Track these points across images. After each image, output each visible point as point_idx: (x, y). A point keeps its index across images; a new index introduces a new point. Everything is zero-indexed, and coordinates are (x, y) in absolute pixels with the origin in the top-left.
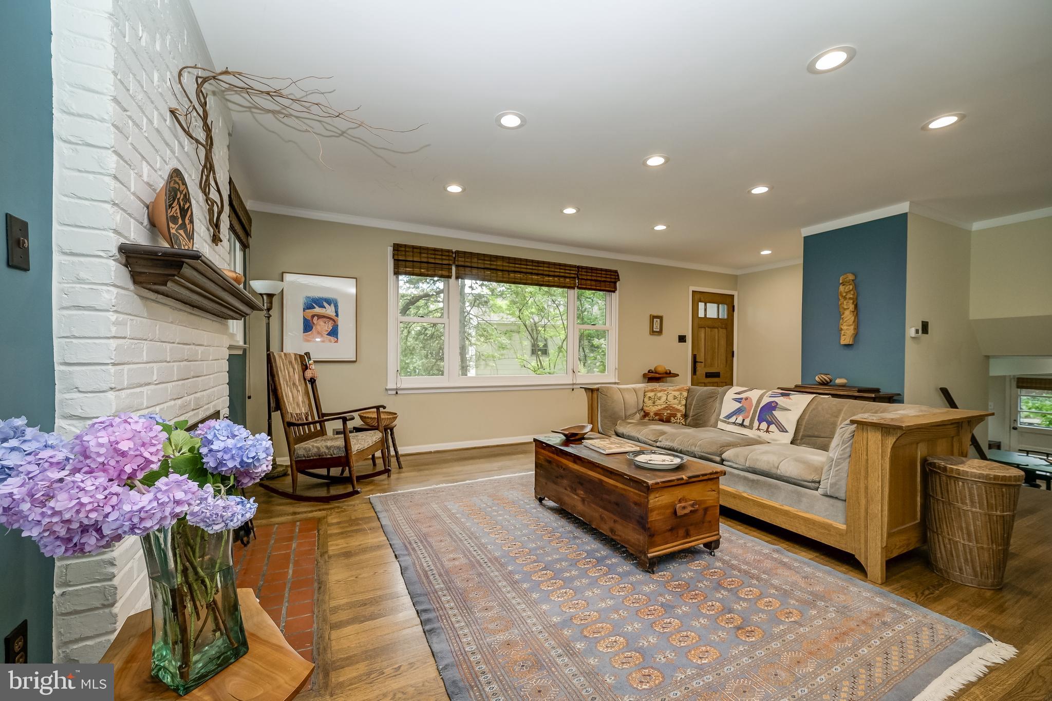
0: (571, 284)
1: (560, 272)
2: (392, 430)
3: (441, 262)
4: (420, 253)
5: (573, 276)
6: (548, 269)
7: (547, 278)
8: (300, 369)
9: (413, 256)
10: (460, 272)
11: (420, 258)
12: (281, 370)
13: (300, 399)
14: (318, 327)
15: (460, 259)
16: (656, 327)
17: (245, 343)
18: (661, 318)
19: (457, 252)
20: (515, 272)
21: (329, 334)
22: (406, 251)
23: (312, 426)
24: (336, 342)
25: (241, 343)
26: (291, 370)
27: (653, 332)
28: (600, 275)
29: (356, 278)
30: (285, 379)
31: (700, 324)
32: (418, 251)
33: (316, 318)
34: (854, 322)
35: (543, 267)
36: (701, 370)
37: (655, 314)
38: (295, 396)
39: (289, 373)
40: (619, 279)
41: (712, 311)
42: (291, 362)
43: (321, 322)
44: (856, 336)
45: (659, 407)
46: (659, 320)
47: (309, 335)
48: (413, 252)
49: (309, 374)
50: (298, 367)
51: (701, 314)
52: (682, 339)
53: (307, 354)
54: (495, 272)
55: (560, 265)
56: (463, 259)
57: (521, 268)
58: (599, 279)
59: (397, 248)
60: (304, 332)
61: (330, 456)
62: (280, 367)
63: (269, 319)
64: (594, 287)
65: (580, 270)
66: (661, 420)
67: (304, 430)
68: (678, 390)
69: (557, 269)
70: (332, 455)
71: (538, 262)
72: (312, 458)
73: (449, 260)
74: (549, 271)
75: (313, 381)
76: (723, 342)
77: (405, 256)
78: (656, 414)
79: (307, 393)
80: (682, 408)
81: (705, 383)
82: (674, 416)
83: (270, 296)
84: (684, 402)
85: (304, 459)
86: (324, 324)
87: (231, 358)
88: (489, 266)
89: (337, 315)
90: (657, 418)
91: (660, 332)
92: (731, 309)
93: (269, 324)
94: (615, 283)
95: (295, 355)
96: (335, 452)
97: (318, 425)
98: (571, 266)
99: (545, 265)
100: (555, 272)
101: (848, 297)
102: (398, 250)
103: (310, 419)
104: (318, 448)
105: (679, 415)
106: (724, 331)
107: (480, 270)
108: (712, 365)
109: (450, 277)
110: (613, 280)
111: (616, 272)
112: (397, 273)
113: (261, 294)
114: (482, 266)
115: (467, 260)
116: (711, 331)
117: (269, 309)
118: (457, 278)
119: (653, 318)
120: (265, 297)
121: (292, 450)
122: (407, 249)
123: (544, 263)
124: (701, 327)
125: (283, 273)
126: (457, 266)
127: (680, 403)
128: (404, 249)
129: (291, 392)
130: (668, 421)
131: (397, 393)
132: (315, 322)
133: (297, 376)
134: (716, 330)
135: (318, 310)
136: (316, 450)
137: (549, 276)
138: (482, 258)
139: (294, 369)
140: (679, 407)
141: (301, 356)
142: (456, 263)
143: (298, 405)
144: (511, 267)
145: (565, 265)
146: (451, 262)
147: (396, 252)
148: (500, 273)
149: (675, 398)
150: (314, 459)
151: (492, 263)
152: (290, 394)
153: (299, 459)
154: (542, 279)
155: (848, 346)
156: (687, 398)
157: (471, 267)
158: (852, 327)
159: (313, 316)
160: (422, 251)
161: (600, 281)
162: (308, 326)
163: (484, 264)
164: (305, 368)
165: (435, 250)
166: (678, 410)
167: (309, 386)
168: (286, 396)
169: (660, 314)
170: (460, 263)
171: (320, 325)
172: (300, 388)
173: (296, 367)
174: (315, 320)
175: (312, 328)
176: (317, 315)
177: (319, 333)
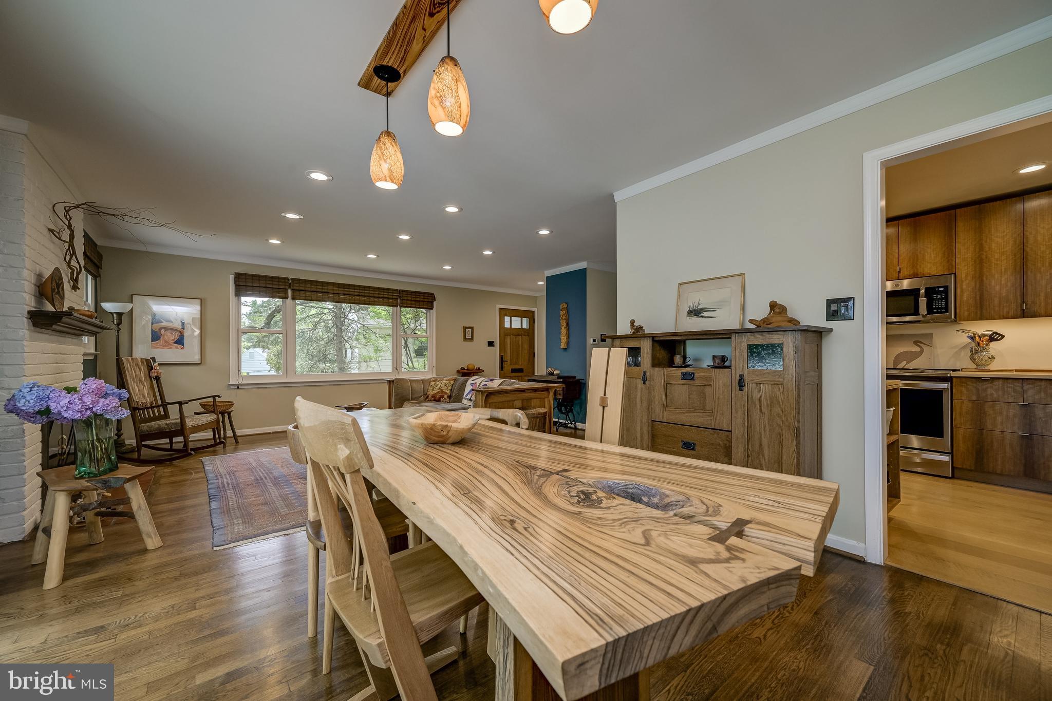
0: (393, 303)
1: (383, 294)
2: (229, 414)
3: (277, 287)
4: (259, 280)
5: (396, 297)
6: (373, 292)
7: (372, 299)
8: (146, 369)
9: (253, 283)
10: (295, 294)
11: (259, 283)
12: (128, 371)
13: (146, 392)
15: (295, 285)
16: (468, 335)
17: (96, 350)
18: (472, 329)
19: (293, 279)
20: (344, 294)
21: (176, 342)
22: (246, 279)
23: (155, 408)
24: (183, 348)
25: (92, 350)
26: (138, 370)
27: (465, 339)
28: (419, 297)
29: (201, 299)
30: (131, 377)
31: (505, 333)
32: (258, 278)
34: (566, 334)
35: (369, 291)
36: (508, 367)
37: (467, 325)
38: (141, 390)
39: (135, 372)
40: (435, 299)
41: (516, 323)
42: (137, 365)
43: (168, 333)
44: (568, 343)
45: (436, 392)
46: (470, 330)
47: (157, 343)
48: (253, 279)
49: (153, 373)
50: (144, 368)
51: (507, 325)
52: (491, 344)
53: (154, 359)
54: (326, 294)
55: (384, 289)
56: (298, 285)
57: (349, 291)
58: (418, 299)
59: (238, 276)
60: (152, 341)
61: (168, 430)
62: (128, 368)
63: (118, 332)
64: (414, 306)
65: (402, 292)
66: (435, 400)
67: (148, 413)
68: (448, 380)
69: (381, 292)
70: (170, 429)
71: (364, 287)
72: (154, 432)
73: (285, 285)
74: (374, 294)
75: (158, 378)
76: (526, 346)
77: (246, 282)
78: (432, 397)
79: (152, 387)
80: (448, 391)
81: (511, 377)
82: (443, 397)
83: (120, 315)
84: (450, 388)
85: (147, 433)
86: (170, 335)
87: (85, 362)
88: (321, 290)
89: (184, 329)
90: (433, 399)
91: (472, 339)
92: (532, 322)
93: (118, 335)
94: (432, 303)
95: (142, 359)
96: (173, 427)
97: (161, 408)
98: (393, 290)
99: (371, 289)
100: (379, 294)
101: (563, 318)
102: (239, 278)
103: (154, 405)
104: (159, 425)
105: (446, 396)
106: (527, 338)
107: (313, 293)
108: (516, 363)
109: (287, 298)
110: (431, 300)
111: (432, 294)
112: (238, 294)
113: (111, 313)
114: (315, 290)
115: (301, 285)
116: (515, 338)
117: (118, 324)
118: (293, 299)
119: (465, 328)
120: (115, 315)
121: (137, 427)
122: (247, 277)
123: (369, 287)
124: (507, 335)
125: (132, 295)
126: (293, 290)
127: (447, 388)
128: (244, 277)
129: (137, 386)
130: (439, 400)
131: (238, 388)
132: (163, 333)
133: (143, 375)
134: (520, 337)
135: (165, 323)
136: (157, 426)
137: (374, 297)
138: (315, 284)
139: (140, 370)
140: (446, 391)
141: (147, 360)
142: (292, 288)
143: (144, 396)
144: (341, 290)
145: (388, 289)
146: (287, 287)
147: (237, 279)
148: (331, 295)
149: (445, 385)
150: (155, 433)
151: (323, 287)
152: (136, 388)
153: (143, 433)
154: (368, 300)
155: (565, 349)
156: (453, 385)
157: (305, 291)
158: (566, 337)
159: (160, 329)
160: (261, 279)
161: (419, 301)
163: (317, 288)
164: (150, 368)
165: (273, 278)
166: (446, 393)
167: (154, 382)
168: (133, 389)
169: (471, 325)
170: (295, 288)
171: (167, 336)
172: (145, 384)
173: (142, 368)
174: (163, 331)
175: (160, 338)
176: (165, 328)
177: (166, 342)
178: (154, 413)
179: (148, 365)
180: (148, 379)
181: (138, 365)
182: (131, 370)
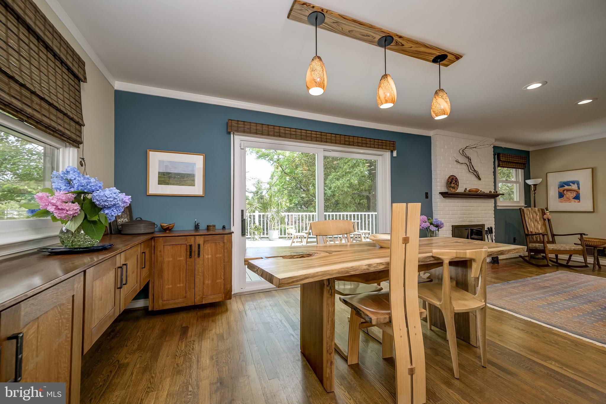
8: (541, 214)
13: (540, 226)
14: (567, 195)
21: (574, 198)
23: (545, 236)
24: (579, 202)
26: (535, 215)
29: (592, 169)
30: (529, 218)
33: (565, 191)
38: (535, 225)
39: (533, 216)
43: (569, 193)
47: (562, 199)
60: (559, 198)
61: (539, 249)
72: (534, 248)
75: (549, 220)
79: (545, 225)
86: (571, 194)
89: (579, 189)
95: (538, 209)
96: (541, 247)
97: (550, 237)
103: (545, 233)
120: (534, 185)
125: (547, 173)
129: (533, 223)
132: (565, 193)
133: (538, 218)
135: (566, 187)
136: (535, 245)
139: (537, 214)
141: (542, 209)
143: (537, 229)
159: (564, 191)
162: (561, 195)
164: (544, 214)
167: (546, 222)
168: (529, 225)
172: (540, 222)
173: (538, 213)
174: (565, 192)
175: (564, 196)
176: (566, 190)
177: (567, 198)
178: (540, 238)
179: (542, 212)
180: (542, 220)
181: (535, 212)
182: (530, 214)
